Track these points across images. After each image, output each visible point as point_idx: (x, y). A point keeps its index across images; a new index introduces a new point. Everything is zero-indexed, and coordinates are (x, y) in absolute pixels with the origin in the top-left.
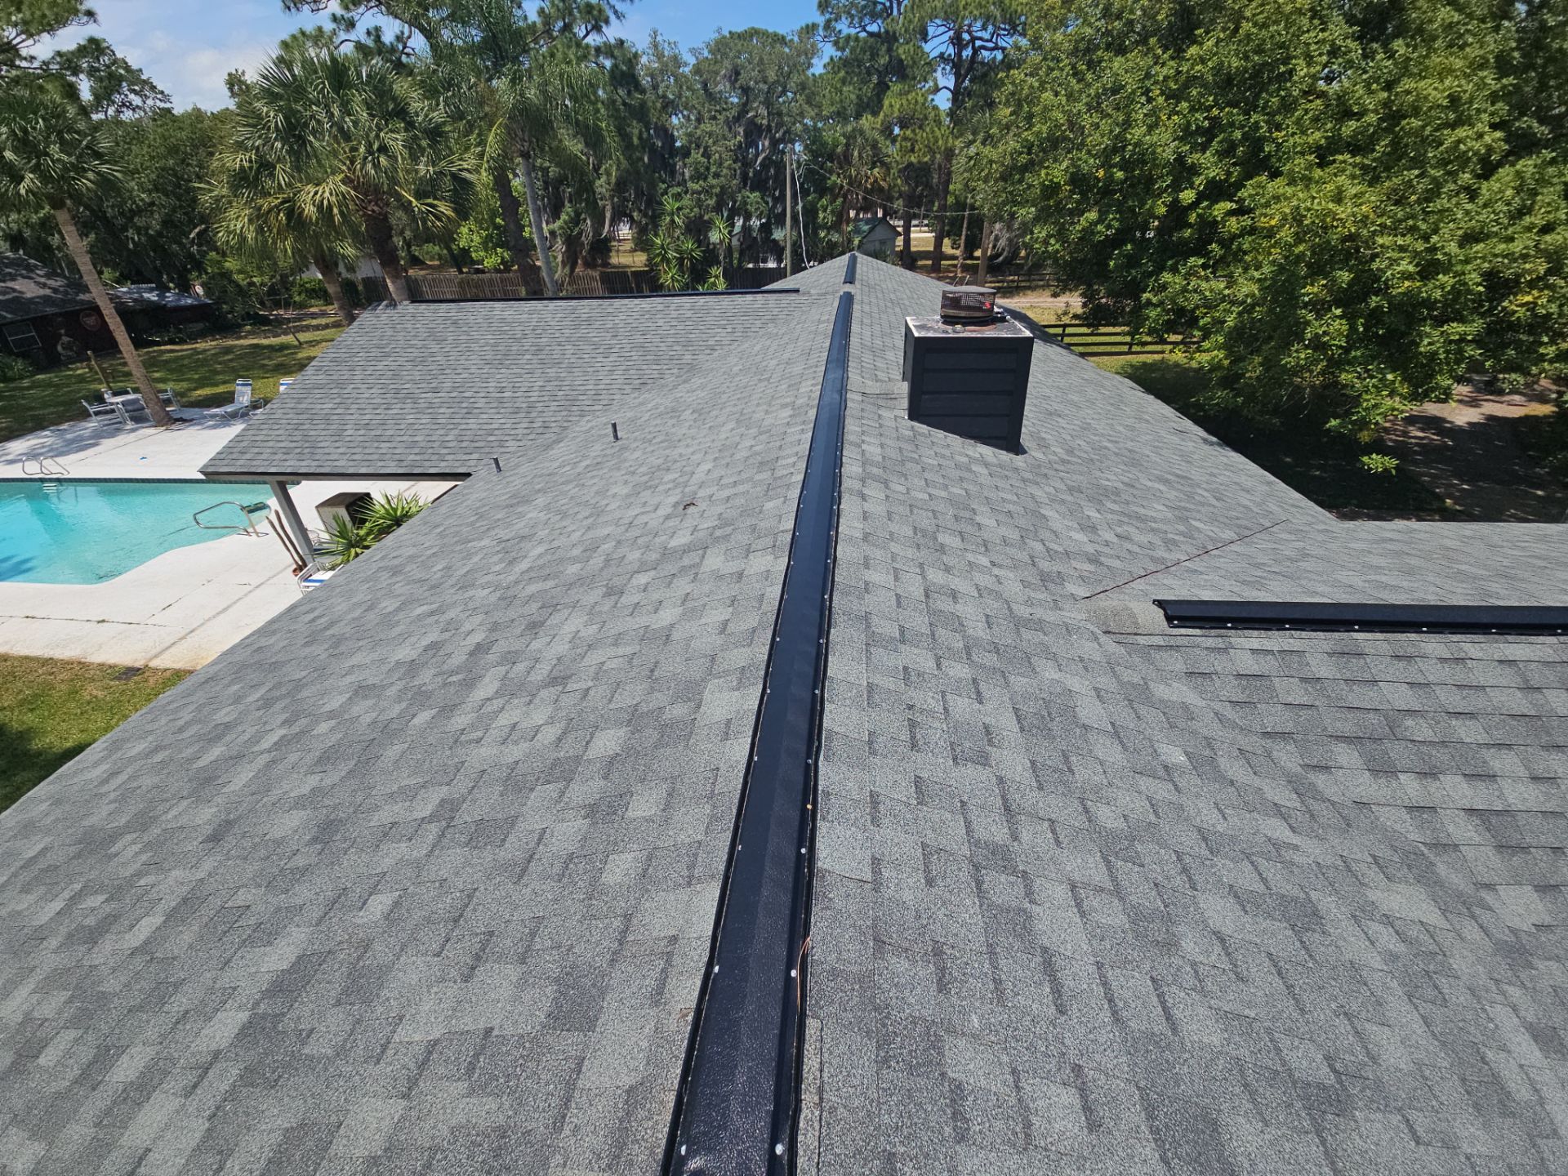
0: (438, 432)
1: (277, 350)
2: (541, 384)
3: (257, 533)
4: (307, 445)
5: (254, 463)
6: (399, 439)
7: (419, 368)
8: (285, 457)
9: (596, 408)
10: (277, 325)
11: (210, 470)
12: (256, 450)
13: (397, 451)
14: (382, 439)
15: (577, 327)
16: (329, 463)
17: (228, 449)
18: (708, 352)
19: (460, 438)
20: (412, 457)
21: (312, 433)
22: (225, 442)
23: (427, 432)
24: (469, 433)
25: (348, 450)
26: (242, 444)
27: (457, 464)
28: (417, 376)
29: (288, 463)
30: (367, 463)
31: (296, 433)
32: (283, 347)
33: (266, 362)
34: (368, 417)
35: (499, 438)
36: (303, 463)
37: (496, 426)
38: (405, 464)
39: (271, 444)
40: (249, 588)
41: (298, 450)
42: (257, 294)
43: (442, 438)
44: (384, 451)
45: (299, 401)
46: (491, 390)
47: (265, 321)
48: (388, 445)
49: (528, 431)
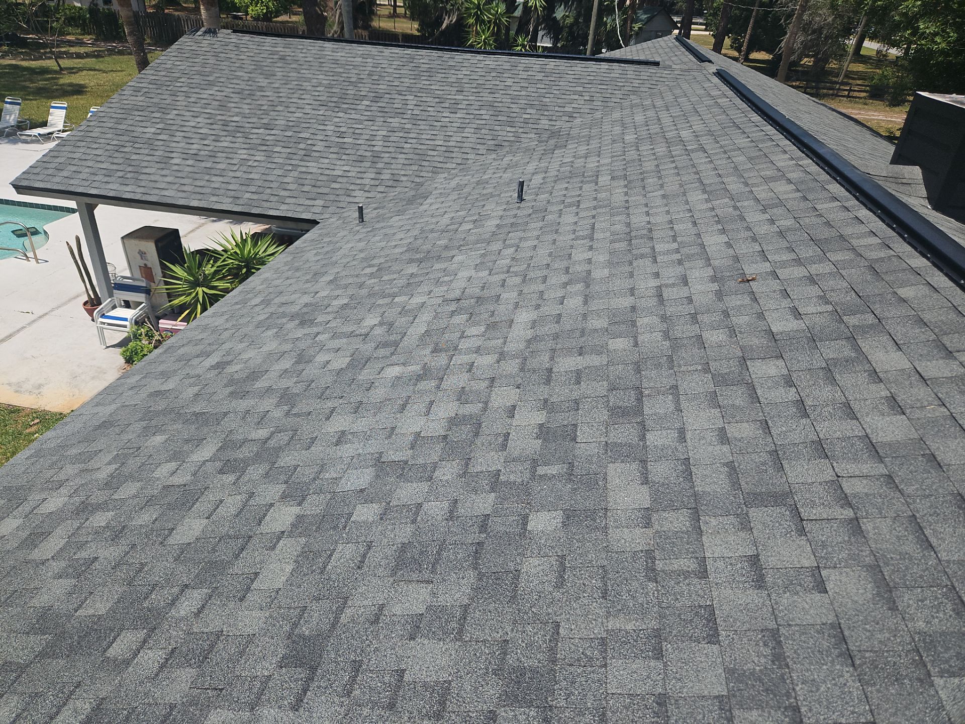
0: (275, 172)
1: (37, 73)
2: (384, 133)
3: (37, 260)
4: (130, 169)
5: (72, 182)
6: (232, 174)
7: (248, 101)
8: (106, 179)
9: (448, 165)
10: (35, 49)
11: (24, 183)
12: (74, 168)
13: (231, 187)
14: (213, 172)
15: (417, 77)
16: (157, 192)
17: (43, 162)
18: (567, 118)
19: (300, 181)
20: (248, 195)
21: (134, 157)
22: (39, 156)
23: (263, 170)
24: (309, 177)
25: (177, 180)
26: (58, 160)
27: (300, 209)
28: (246, 109)
29: (110, 186)
30: (200, 197)
31: (116, 155)
32: (44, 71)
33: (27, 84)
34: (195, 146)
35: (343, 186)
36: (128, 189)
37: (340, 173)
38: (241, 202)
39: (90, 164)
40: (31, 317)
41: (120, 174)
42: (24, 13)
43: (280, 179)
44: (216, 186)
45: (119, 121)
46: (330, 133)
47: (23, 43)
48: (221, 179)
49: (377, 183)
